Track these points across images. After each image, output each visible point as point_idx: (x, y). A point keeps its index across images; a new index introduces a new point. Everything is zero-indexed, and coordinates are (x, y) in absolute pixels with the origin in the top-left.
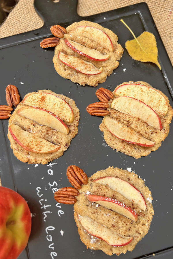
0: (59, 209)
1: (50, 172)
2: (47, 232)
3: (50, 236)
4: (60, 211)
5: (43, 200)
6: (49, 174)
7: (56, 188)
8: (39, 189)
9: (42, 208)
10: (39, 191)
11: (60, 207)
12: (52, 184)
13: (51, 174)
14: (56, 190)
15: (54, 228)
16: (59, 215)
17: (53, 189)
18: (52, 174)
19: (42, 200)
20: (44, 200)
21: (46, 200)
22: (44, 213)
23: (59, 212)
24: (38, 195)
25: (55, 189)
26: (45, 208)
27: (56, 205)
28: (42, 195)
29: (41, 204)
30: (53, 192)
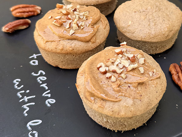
0: (47, 98)
1: (34, 62)
2: (30, 128)
3: (34, 132)
4: (49, 100)
5: (23, 91)
6: (33, 64)
7: (43, 77)
8: (17, 81)
9: (21, 101)
10: (18, 83)
11: (49, 95)
12: (37, 73)
13: (35, 64)
14: (43, 78)
15: (40, 122)
16: (49, 105)
17: (38, 78)
18: (37, 63)
19: (21, 92)
20: (25, 91)
21: (28, 91)
22: (25, 106)
23: (48, 102)
24: (16, 87)
25: (41, 78)
26: (26, 100)
27: (43, 95)
28: (22, 86)
29: (21, 96)
30: (39, 81)
